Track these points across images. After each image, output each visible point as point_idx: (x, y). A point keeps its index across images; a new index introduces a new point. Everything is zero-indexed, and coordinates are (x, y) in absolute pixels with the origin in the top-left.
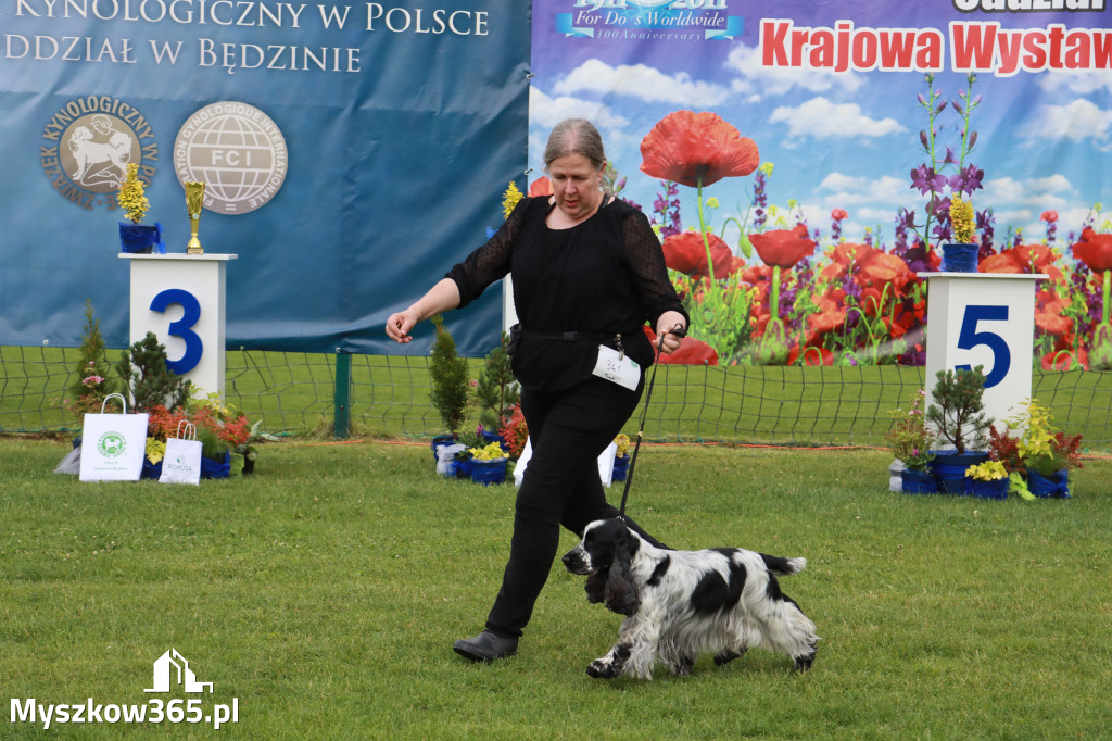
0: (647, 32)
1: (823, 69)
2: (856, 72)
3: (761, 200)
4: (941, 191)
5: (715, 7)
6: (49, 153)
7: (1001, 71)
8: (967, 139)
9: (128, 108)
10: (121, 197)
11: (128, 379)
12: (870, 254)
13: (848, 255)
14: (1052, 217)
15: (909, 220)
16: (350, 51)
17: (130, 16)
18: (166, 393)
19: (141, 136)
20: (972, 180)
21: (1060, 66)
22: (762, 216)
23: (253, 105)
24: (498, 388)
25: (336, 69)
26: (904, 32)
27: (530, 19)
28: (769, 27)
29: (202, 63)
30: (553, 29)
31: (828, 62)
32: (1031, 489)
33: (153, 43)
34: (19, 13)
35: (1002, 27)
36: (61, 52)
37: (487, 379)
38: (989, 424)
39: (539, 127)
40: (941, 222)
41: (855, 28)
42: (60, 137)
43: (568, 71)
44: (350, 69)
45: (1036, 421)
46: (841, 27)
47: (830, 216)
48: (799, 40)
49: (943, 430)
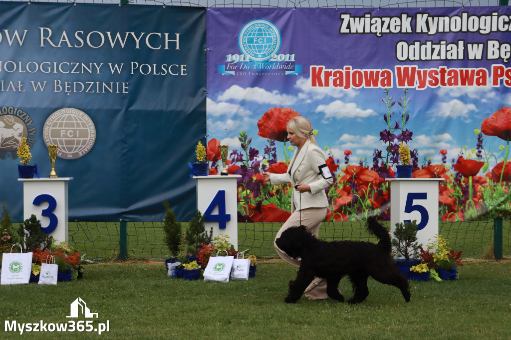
0: (259, 72)
1: (339, 88)
2: (354, 89)
4: (393, 141)
5: (289, 61)
7: (419, 87)
8: (405, 118)
9: (21, 112)
10: (19, 153)
11: (23, 236)
12: (362, 170)
13: (352, 171)
14: (445, 152)
15: (379, 155)
16: (124, 84)
17: (22, 70)
18: (41, 242)
19: (27, 125)
20: (407, 136)
21: (445, 85)
23: (79, 109)
24: (195, 235)
25: (118, 92)
26: (375, 71)
27: (206, 67)
28: (314, 69)
29: (56, 91)
30: (216, 72)
31: (341, 85)
32: (440, 276)
33: (33, 82)
35: (419, 68)
37: (190, 232)
38: (420, 247)
39: (211, 116)
40: (394, 155)
41: (353, 69)
43: (224, 90)
44: (124, 92)
45: (441, 245)
46: (347, 69)
47: (344, 153)
48: (328, 75)
49: (399, 250)
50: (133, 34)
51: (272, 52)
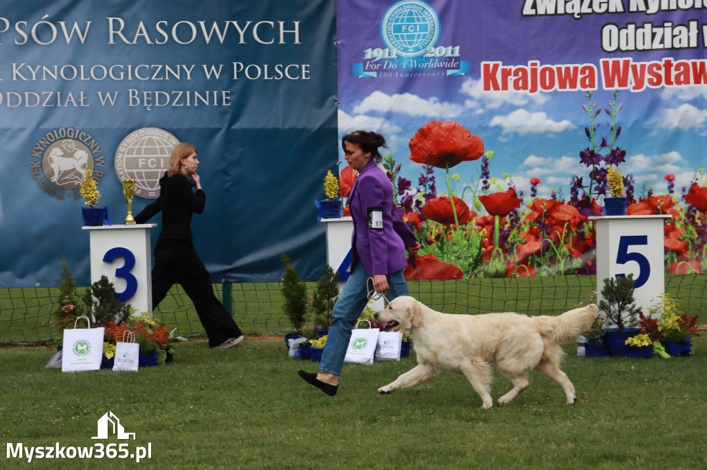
0: (410, 73)
1: (522, 92)
2: (543, 92)
3: (486, 174)
4: (599, 164)
5: (452, 56)
6: (36, 165)
7: (634, 88)
8: (615, 132)
9: (85, 135)
10: (82, 191)
11: (91, 306)
12: (555, 205)
13: (542, 206)
14: (671, 178)
15: (579, 183)
16: (224, 92)
17: (85, 77)
18: (115, 313)
19: (94, 152)
20: (618, 157)
21: (671, 83)
22: (487, 185)
23: (164, 129)
24: (326, 301)
25: (216, 104)
26: (572, 66)
27: (336, 68)
28: (487, 67)
29: (131, 105)
30: (351, 74)
31: (525, 87)
32: (667, 351)
33: (99, 93)
34: (15, 79)
35: (634, 61)
36: (42, 102)
37: (318, 296)
38: (639, 311)
40: (600, 183)
41: (541, 65)
42: (42, 155)
43: (361, 99)
44: (224, 104)
45: (668, 308)
46: (532, 64)
47: (530, 182)
48: (506, 74)
49: (609, 316)
50: (235, 23)
51: (428, 43)
